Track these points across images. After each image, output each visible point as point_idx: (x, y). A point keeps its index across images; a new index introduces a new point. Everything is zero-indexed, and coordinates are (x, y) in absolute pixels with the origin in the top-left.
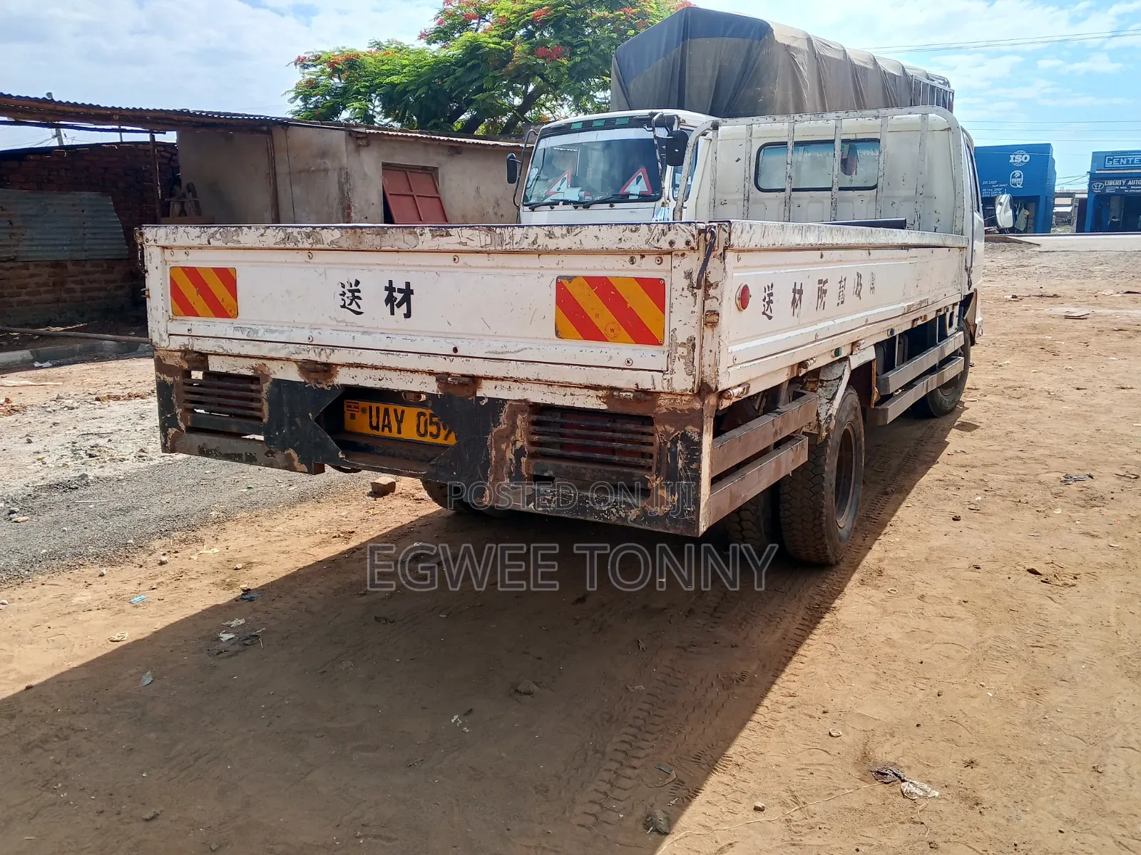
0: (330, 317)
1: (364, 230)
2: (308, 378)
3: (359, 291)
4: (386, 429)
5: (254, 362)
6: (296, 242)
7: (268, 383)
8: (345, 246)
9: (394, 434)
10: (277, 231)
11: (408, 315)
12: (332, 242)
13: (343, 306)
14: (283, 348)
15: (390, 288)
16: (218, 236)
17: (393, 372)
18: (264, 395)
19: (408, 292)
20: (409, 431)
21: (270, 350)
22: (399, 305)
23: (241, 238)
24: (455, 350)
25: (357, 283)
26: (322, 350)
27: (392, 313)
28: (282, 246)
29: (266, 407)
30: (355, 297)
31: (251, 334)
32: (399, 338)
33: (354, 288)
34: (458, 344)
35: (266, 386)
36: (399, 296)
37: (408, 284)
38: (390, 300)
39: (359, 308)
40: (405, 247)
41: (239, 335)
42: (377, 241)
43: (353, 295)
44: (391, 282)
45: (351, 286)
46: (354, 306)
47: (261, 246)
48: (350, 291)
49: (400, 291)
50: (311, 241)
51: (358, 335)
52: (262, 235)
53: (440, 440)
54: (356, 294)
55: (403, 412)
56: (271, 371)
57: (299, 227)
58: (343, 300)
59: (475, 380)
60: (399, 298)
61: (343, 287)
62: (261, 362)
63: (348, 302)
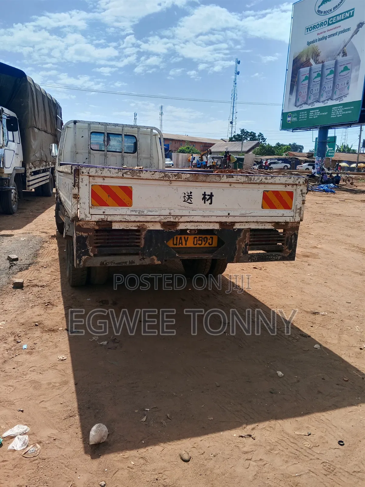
0: (178, 205)
1: (200, 175)
2: (165, 228)
3: (191, 196)
4: (180, 244)
5: (138, 224)
6: (169, 177)
7: (146, 231)
8: (191, 180)
9: (184, 246)
10: (161, 173)
11: (211, 203)
12: (186, 178)
13: (184, 201)
14: (158, 217)
15: (204, 195)
16: (129, 173)
17: (202, 223)
18: (143, 236)
19: (211, 196)
20: (190, 244)
21: (151, 219)
22: (207, 200)
23: (141, 175)
24: (229, 214)
25: (191, 193)
26: (176, 217)
27: (205, 203)
28: (162, 179)
29: (143, 242)
30: (189, 198)
31: (141, 213)
32: (208, 211)
33: (189, 194)
34: (230, 212)
35: (144, 233)
36: (208, 197)
37: (211, 193)
38: (204, 199)
39: (191, 201)
40: (215, 181)
41: (134, 213)
42: (204, 178)
43: (189, 197)
44: (205, 192)
45: (188, 194)
46: (189, 201)
47: (152, 178)
48: (187, 196)
49: (208, 195)
50: (176, 177)
51: (191, 212)
52: (153, 174)
53: (202, 246)
54: (190, 197)
55: (188, 237)
56: (147, 227)
57: (172, 172)
58: (184, 199)
59: (233, 223)
60: (208, 198)
61: (185, 194)
62: (142, 223)
63: (186, 199)
